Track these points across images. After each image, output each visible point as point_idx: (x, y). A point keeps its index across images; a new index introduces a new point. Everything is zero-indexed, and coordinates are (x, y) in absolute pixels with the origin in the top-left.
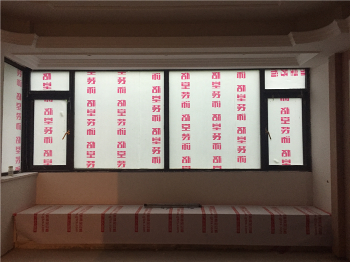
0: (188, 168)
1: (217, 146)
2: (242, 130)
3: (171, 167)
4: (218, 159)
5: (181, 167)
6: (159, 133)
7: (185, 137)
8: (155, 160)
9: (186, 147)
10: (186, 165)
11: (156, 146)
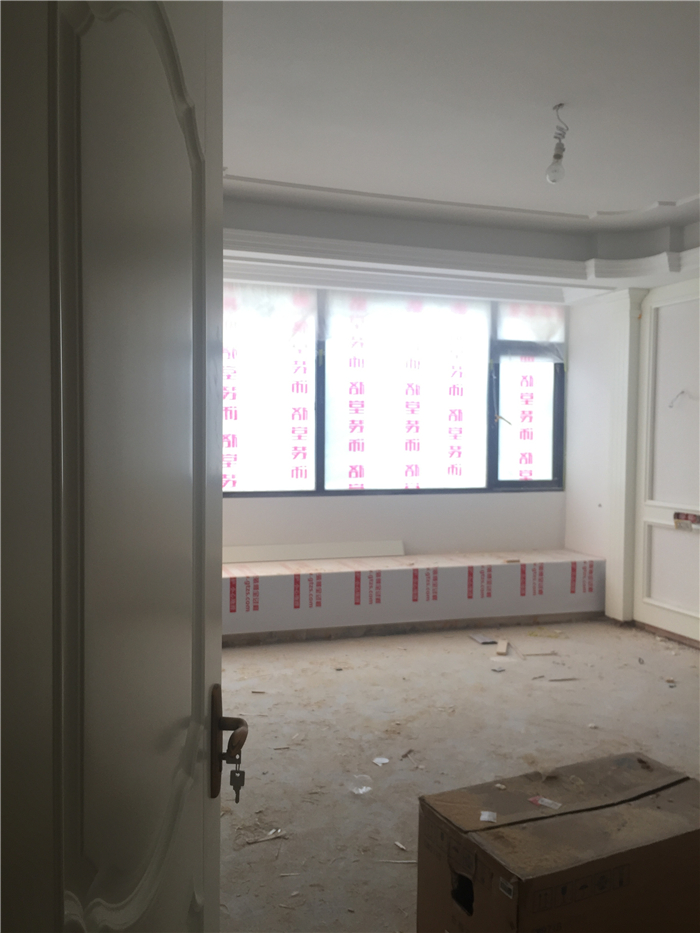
0: (358, 487)
1: (411, 445)
2: (458, 415)
3: (328, 486)
4: (413, 470)
5: (345, 487)
6: (304, 417)
7: (354, 425)
8: (297, 472)
9: (355, 446)
10: (356, 483)
11: (300, 444)
